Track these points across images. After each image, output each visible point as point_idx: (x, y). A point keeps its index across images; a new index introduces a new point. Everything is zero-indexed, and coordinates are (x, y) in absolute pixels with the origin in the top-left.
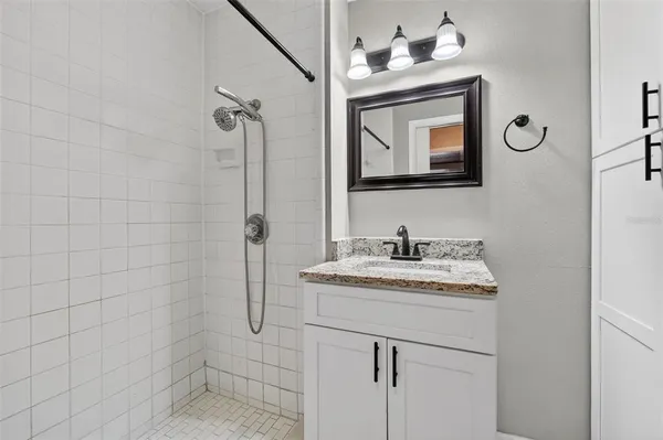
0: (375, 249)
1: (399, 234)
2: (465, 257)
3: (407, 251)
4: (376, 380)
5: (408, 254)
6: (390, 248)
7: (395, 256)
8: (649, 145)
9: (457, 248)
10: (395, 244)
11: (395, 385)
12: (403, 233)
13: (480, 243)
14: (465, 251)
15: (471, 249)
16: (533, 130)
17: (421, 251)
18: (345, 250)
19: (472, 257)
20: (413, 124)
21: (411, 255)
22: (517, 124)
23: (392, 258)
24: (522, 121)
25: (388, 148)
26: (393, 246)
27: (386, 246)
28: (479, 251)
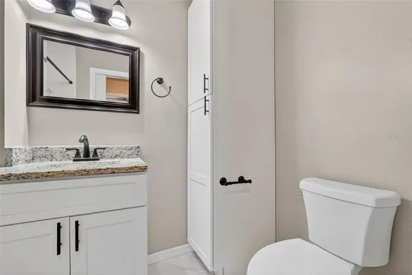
0: (58, 155)
1: (81, 141)
2: (129, 156)
3: (87, 154)
4: (59, 253)
5: (89, 156)
6: (73, 153)
7: (77, 158)
8: (205, 100)
9: (124, 151)
10: (77, 150)
11: (77, 249)
12: (85, 140)
13: (138, 147)
14: (129, 153)
15: (133, 151)
16: (165, 88)
17: (99, 154)
18: (22, 156)
19: (133, 156)
20: (93, 70)
21: (91, 157)
22: (158, 82)
23: (74, 160)
24: (160, 81)
25: (71, 83)
26: (75, 152)
27: (68, 152)
28: (137, 151)
